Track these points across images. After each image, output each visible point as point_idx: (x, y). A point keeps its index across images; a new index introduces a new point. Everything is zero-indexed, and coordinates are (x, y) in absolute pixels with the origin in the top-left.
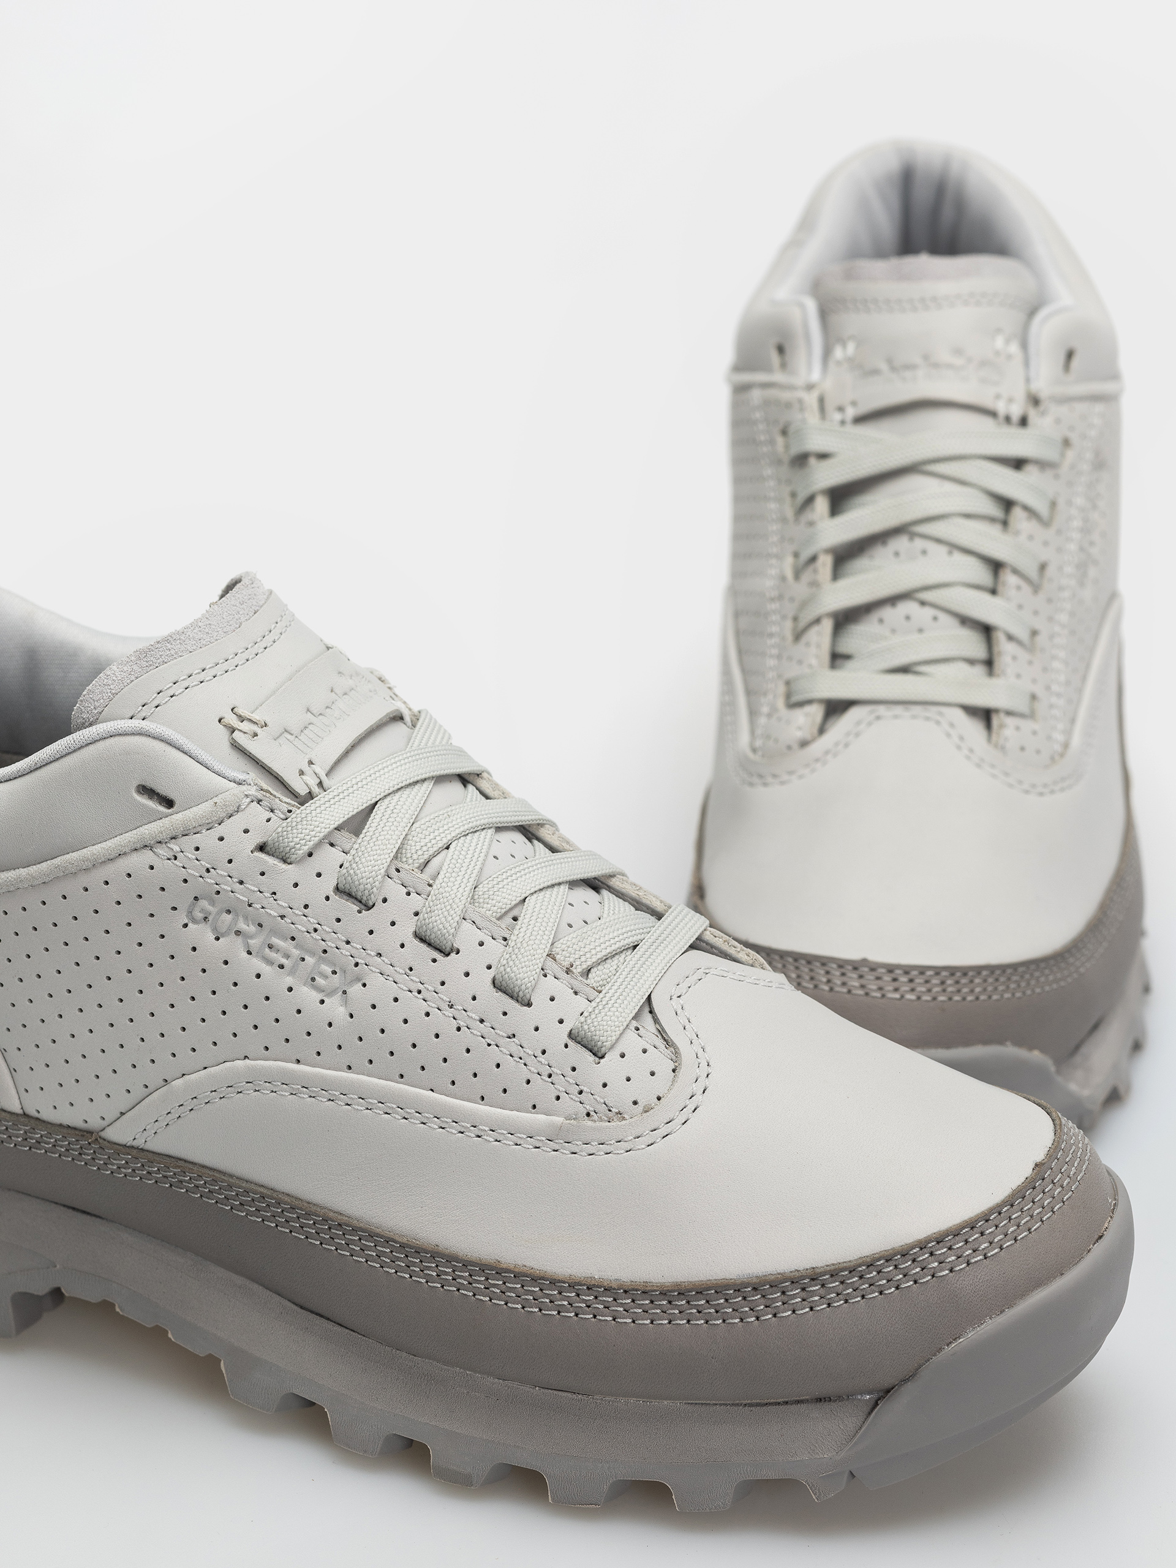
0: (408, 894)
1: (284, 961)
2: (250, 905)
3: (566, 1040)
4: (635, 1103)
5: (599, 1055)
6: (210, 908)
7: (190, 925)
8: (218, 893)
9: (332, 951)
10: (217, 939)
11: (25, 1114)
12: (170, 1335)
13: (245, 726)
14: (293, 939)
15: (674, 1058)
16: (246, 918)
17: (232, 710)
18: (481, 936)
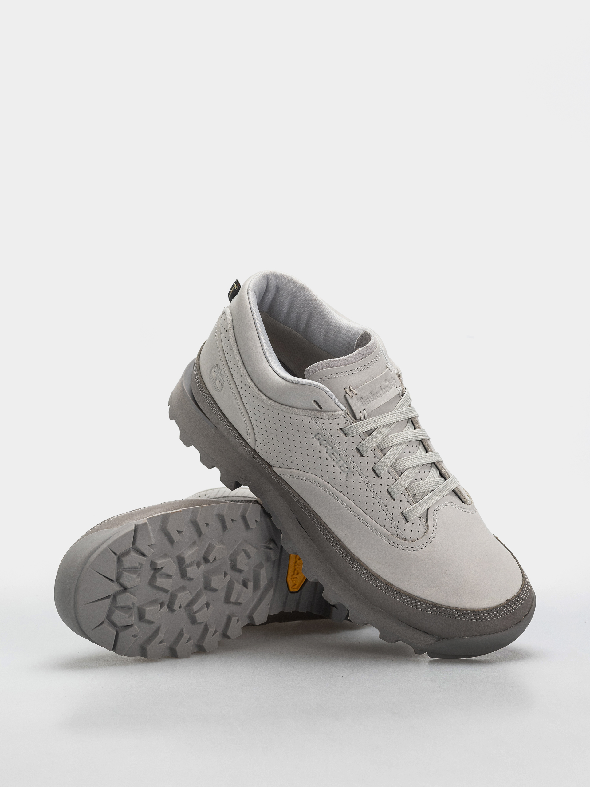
0: (375, 457)
1: (335, 459)
2: (331, 442)
3: (400, 513)
4: (411, 538)
5: (407, 521)
6: (321, 438)
7: (314, 438)
8: (324, 436)
9: (349, 463)
10: (320, 445)
11: (255, 450)
12: (272, 518)
13: (350, 393)
14: (340, 455)
15: (426, 530)
16: (329, 444)
17: (349, 386)
18: (389, 476)
